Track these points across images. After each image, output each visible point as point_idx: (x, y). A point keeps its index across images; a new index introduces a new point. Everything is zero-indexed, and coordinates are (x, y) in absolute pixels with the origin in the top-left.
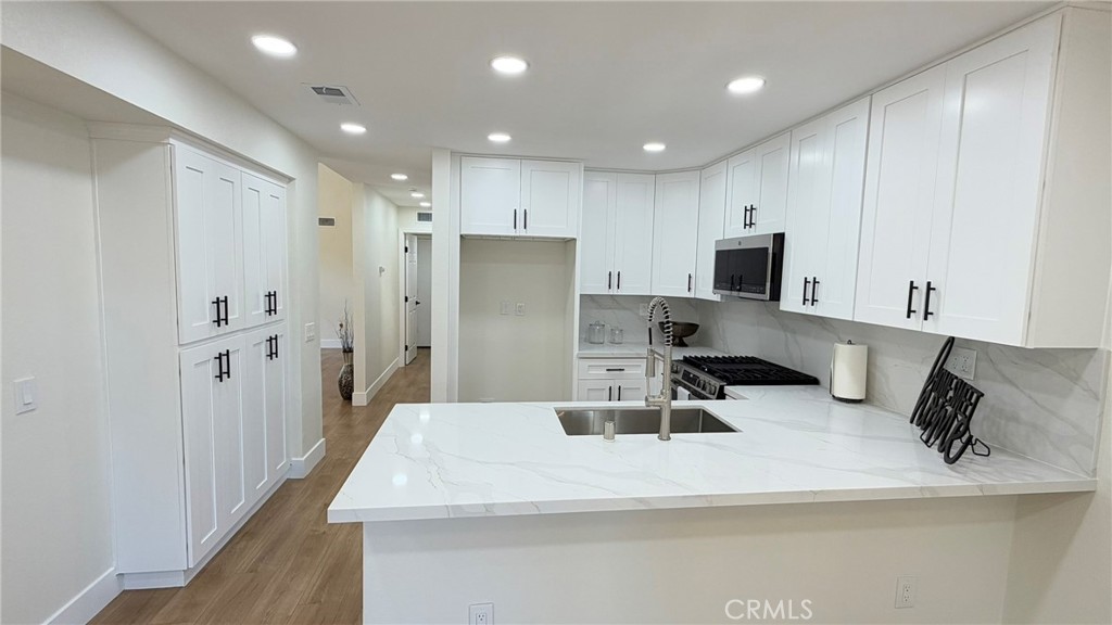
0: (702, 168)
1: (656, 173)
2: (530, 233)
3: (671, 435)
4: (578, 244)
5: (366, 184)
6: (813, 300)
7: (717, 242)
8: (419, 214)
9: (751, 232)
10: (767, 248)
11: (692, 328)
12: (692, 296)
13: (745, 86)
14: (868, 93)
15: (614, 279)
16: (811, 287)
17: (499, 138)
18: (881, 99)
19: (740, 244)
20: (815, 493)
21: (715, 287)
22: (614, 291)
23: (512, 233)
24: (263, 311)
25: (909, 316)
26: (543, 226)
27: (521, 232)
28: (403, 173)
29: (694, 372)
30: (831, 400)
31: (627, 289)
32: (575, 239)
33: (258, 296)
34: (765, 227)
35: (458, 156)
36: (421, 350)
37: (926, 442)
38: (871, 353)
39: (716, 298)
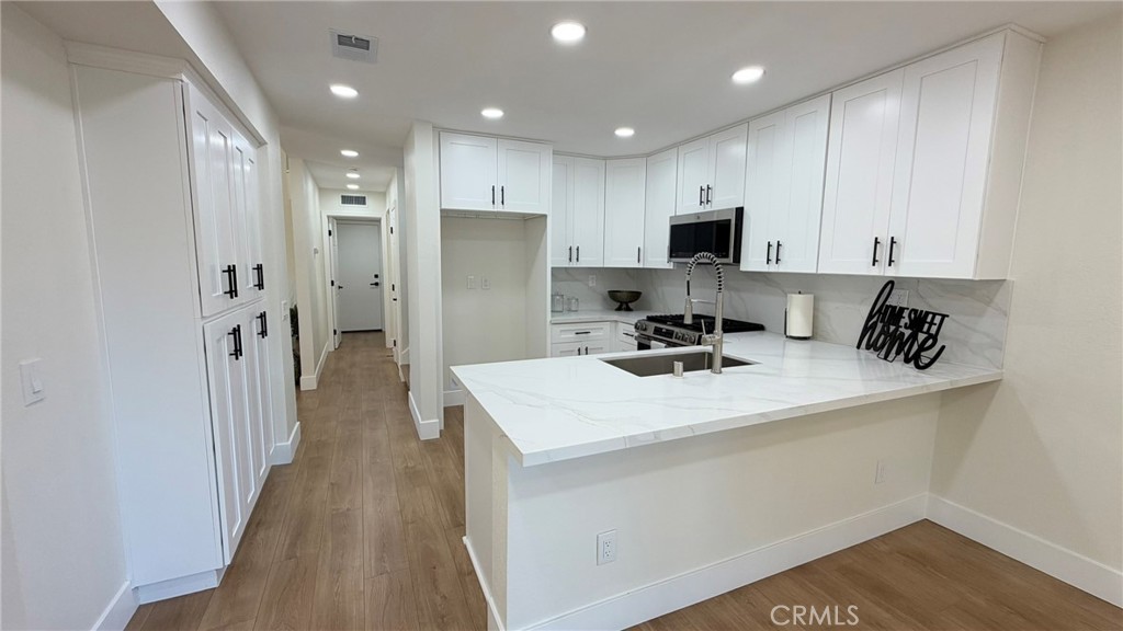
0: (648, 155)
1: (605, 158)
2: (508, 208)
3: (723, 369)
4: (549, 220)
5: (304, 161)
6: (778, 260)
7: (671, 218)
8: (343, 197)
9: (708, 208)
10: (730, 220)
11: (636, 296)
12: (641, 266)
13: (748, 75)
14: (830, 91)
15: (574, 253)
16: (774, 251)
17: (493, 113)
18: (839, 97)
19: (698, 218)
20: (867, 396)
21: (671, 256)
22: (574, 264)
23: (490, 208)
24: (252, 285)
25: (874, 264)
26: (518, 203)
27: (498, 208)
28: (354, 149)
29: (664, 327)
30: (785, 338)
31: (587, 261)
32: (545, 216)
33: (247, 269)
34: (722, 204)
35: (440, 131)
36: (345, 335)
37: (886, 358)
38: (816, 300)
39: (670, 266)
